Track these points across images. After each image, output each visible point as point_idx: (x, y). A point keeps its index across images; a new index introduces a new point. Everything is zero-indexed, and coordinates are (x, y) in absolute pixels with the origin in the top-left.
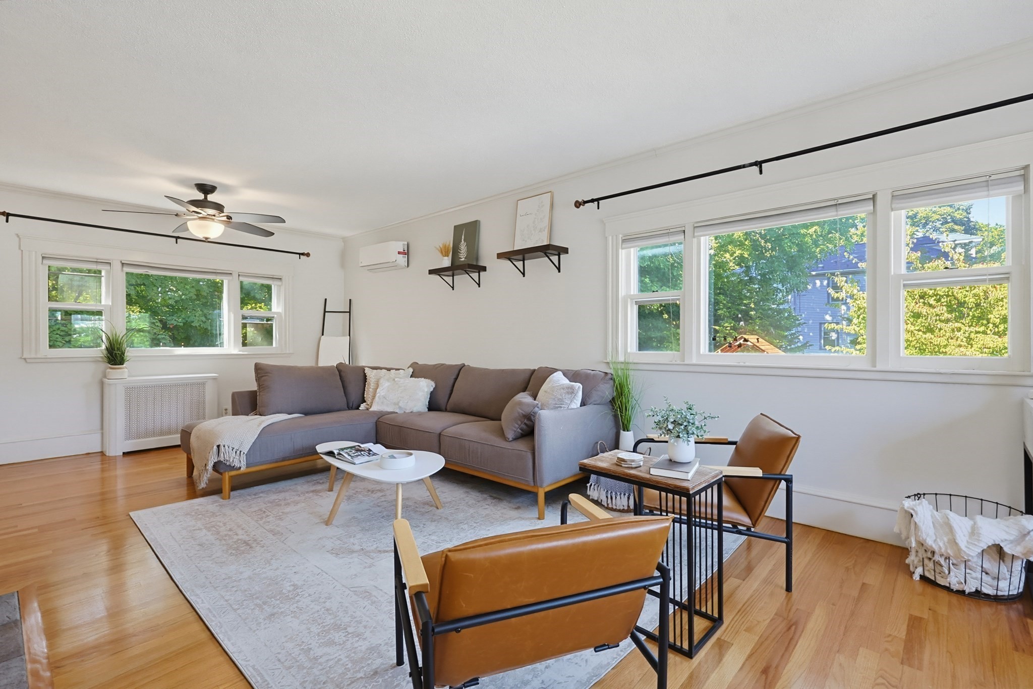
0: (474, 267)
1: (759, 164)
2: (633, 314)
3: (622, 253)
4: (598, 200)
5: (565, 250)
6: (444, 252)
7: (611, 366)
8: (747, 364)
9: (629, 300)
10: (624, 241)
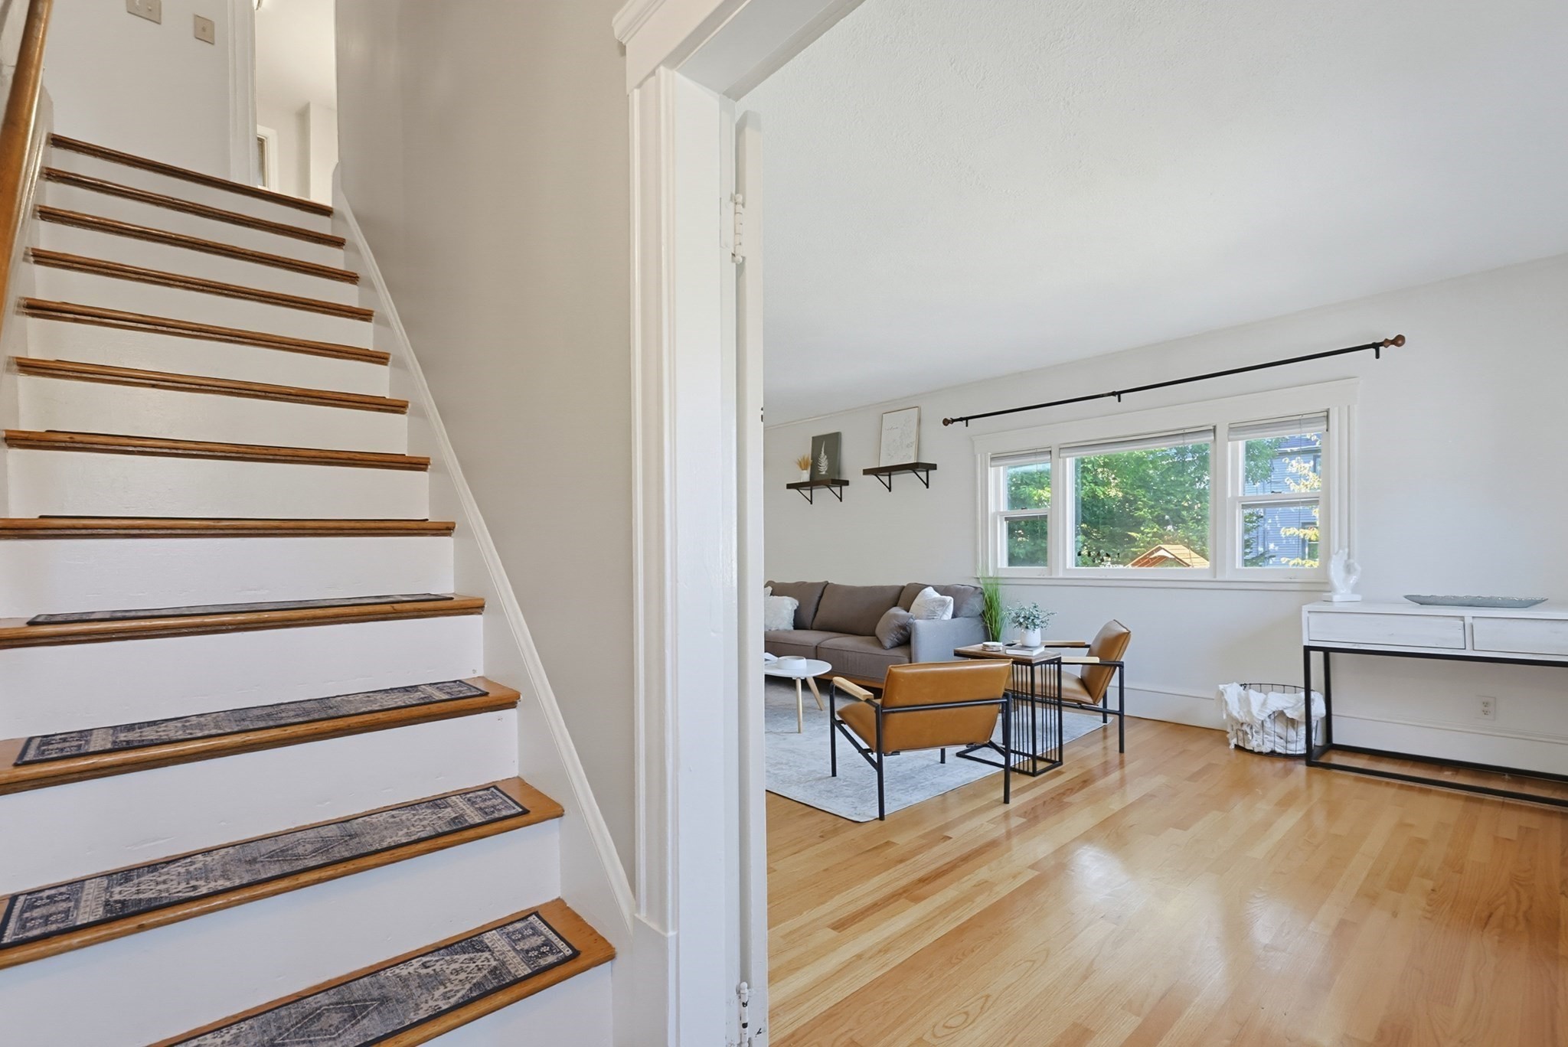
0: (837, 481)
1: (1118, 394)
2: (1003, 529)
3: (991, 471)
4: (967, 419)
5: (934, 467)
6: (803, 465)
7: (981, 580)
8: (1108, 577)
9: (998, 517)
10: (992, 459)
